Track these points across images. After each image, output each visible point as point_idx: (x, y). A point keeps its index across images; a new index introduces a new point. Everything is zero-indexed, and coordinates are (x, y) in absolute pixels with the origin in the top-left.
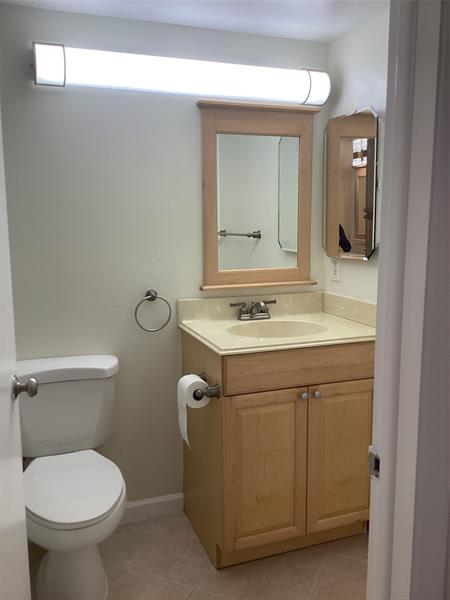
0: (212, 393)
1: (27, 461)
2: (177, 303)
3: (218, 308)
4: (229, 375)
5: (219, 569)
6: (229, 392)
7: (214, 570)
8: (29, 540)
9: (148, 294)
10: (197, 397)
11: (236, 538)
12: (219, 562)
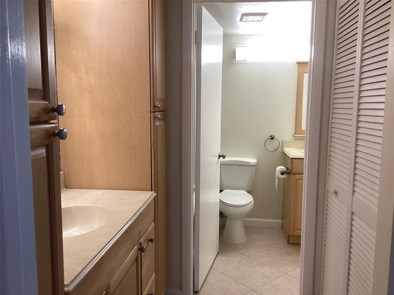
0: (287, 172)
1: (221, 191)
2: (283, 141)
3: (301, 144)
4: (294, 166)
5: (288, 243)
6: (293, 173)
7: (287, 244)
8: (220, 211)
9: (271, 136)
10: (282, 173)
11: (294, 230)
12: (289, 240)
